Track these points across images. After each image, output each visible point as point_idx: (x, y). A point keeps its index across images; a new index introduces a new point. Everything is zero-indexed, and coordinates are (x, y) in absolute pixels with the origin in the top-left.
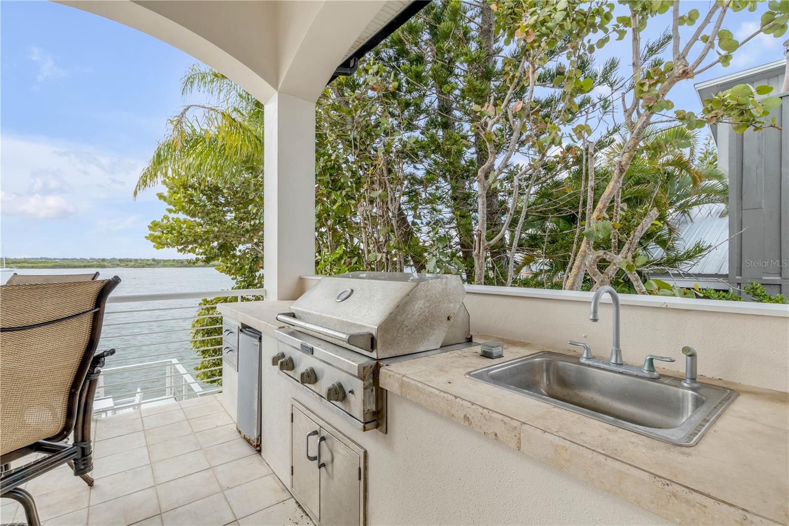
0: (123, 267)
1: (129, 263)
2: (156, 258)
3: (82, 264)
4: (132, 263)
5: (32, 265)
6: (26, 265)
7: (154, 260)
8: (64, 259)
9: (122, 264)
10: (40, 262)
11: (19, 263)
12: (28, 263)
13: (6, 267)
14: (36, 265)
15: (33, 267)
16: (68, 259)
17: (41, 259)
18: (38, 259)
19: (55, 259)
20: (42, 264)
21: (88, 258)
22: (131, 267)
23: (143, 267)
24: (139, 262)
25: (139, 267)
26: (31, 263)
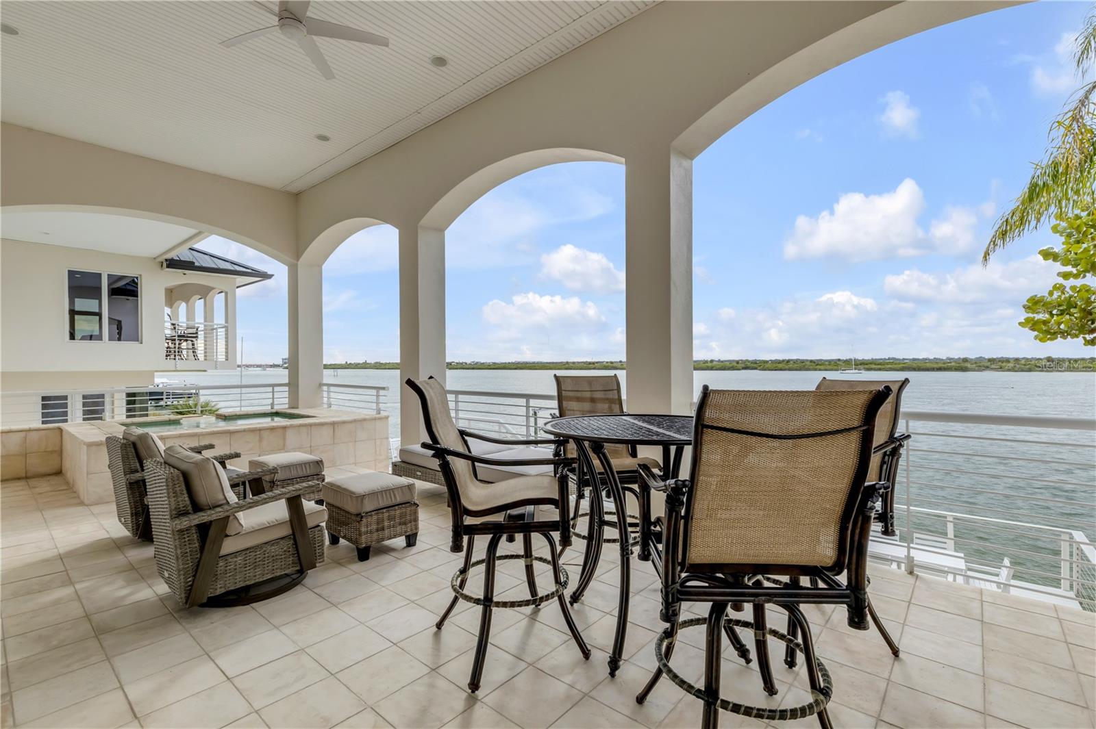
0: (995, 370)
1: (1004, 364)
2: (1054, 356)
3: (936, 366)
4: (1011, 365)
5: (880, 366)
6: (873, 366)
7: (1049, 359)
8: (914, 360)
9: (993, 366)
10: (888, 364)
11: (867, 364)
12: (875, 364)
13: (855, 369)
14: (883, 367)
15: (880, 369)
16: (918, 359)
17: (889, 359)
18: (885, 359)
19: (904, 359)
20: (890, 366)
21: (944, 358)
22: (1009, 370)
23: (1030, 370)
24: (1023, 362)
25: (1022, 371)
26: (878, 365)
